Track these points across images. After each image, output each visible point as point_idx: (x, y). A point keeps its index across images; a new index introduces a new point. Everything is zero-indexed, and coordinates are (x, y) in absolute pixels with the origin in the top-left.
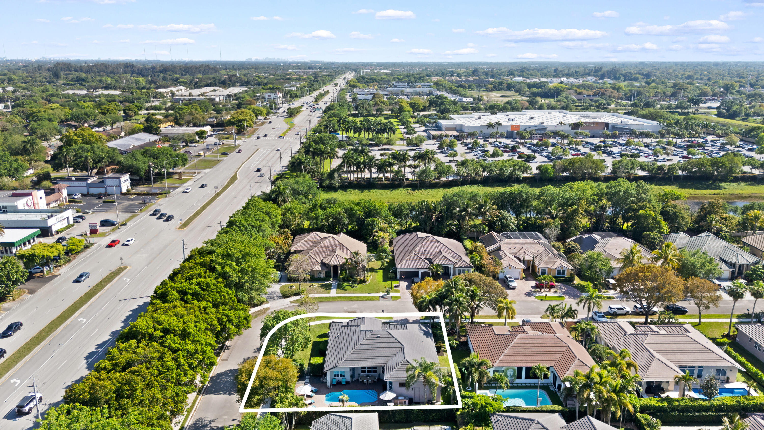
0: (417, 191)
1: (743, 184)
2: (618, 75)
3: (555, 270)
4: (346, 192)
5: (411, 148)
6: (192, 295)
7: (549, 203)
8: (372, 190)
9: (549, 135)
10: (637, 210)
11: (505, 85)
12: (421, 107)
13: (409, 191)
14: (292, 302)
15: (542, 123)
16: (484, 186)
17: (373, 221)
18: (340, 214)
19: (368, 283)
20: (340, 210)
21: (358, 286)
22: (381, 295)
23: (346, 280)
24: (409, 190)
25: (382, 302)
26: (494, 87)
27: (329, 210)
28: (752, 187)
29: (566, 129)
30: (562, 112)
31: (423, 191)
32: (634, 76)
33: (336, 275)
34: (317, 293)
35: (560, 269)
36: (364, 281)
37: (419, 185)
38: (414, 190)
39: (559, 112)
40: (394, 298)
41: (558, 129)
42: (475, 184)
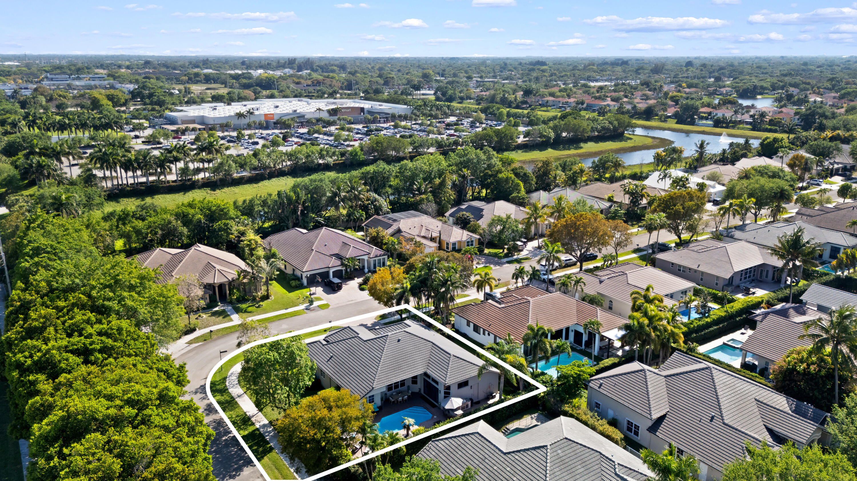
0: (218, 191)
1: (520, 152)
2: (315, 67)
3: (464, 241)
4: (118, 202)
5: (154, 146)
6: (100, 351)
7: (412, 179)
8: (156, 197)
9: (312, 122)
10: (496, 176)
11: (203, 77)
12: (123, 101)
13: (209, 192)
14: (190, 343)
15: (295, 111)
16: (294, 177)
17: (226, 225)
18: (170, 222)
19: (272, 297)
20: (168, 217)
21: (264, 304)
22: (302, 307)
23: (242, 300)
24: (208, 190)
25: (311, 315)
26: (190, 79)
27: (150, 219)
28: (527, 154)
29: (325, 116)
30: (301, 101)
31: (226, 190)
32: (330, 68)
33: (223, 299)
34: (214, 325)
35: (469, 240)
36: (266, 297)
37: (219, 183)
38: (214, 190)
39: (299, 101)
40: (320, 307)
41: (317, 115)
42: (283, 176)
